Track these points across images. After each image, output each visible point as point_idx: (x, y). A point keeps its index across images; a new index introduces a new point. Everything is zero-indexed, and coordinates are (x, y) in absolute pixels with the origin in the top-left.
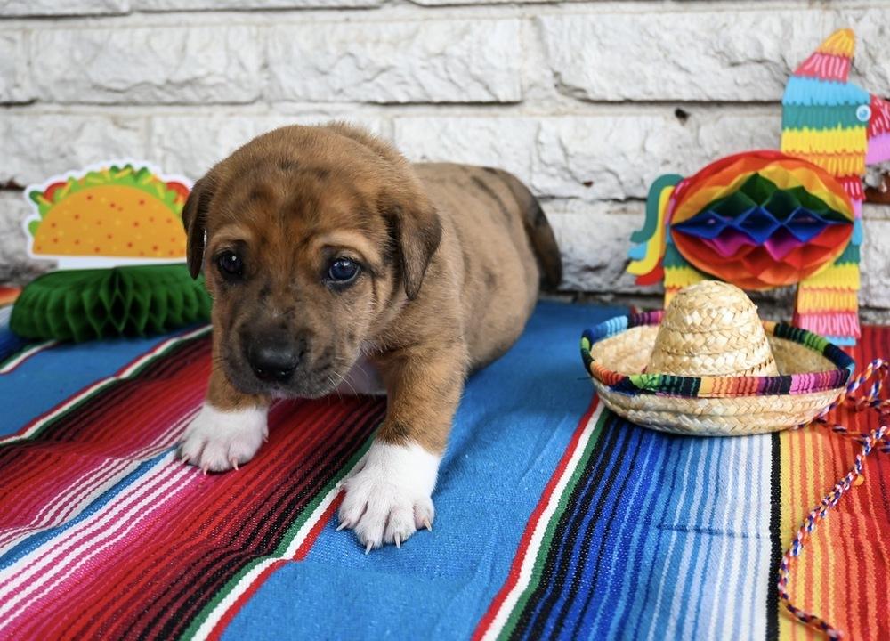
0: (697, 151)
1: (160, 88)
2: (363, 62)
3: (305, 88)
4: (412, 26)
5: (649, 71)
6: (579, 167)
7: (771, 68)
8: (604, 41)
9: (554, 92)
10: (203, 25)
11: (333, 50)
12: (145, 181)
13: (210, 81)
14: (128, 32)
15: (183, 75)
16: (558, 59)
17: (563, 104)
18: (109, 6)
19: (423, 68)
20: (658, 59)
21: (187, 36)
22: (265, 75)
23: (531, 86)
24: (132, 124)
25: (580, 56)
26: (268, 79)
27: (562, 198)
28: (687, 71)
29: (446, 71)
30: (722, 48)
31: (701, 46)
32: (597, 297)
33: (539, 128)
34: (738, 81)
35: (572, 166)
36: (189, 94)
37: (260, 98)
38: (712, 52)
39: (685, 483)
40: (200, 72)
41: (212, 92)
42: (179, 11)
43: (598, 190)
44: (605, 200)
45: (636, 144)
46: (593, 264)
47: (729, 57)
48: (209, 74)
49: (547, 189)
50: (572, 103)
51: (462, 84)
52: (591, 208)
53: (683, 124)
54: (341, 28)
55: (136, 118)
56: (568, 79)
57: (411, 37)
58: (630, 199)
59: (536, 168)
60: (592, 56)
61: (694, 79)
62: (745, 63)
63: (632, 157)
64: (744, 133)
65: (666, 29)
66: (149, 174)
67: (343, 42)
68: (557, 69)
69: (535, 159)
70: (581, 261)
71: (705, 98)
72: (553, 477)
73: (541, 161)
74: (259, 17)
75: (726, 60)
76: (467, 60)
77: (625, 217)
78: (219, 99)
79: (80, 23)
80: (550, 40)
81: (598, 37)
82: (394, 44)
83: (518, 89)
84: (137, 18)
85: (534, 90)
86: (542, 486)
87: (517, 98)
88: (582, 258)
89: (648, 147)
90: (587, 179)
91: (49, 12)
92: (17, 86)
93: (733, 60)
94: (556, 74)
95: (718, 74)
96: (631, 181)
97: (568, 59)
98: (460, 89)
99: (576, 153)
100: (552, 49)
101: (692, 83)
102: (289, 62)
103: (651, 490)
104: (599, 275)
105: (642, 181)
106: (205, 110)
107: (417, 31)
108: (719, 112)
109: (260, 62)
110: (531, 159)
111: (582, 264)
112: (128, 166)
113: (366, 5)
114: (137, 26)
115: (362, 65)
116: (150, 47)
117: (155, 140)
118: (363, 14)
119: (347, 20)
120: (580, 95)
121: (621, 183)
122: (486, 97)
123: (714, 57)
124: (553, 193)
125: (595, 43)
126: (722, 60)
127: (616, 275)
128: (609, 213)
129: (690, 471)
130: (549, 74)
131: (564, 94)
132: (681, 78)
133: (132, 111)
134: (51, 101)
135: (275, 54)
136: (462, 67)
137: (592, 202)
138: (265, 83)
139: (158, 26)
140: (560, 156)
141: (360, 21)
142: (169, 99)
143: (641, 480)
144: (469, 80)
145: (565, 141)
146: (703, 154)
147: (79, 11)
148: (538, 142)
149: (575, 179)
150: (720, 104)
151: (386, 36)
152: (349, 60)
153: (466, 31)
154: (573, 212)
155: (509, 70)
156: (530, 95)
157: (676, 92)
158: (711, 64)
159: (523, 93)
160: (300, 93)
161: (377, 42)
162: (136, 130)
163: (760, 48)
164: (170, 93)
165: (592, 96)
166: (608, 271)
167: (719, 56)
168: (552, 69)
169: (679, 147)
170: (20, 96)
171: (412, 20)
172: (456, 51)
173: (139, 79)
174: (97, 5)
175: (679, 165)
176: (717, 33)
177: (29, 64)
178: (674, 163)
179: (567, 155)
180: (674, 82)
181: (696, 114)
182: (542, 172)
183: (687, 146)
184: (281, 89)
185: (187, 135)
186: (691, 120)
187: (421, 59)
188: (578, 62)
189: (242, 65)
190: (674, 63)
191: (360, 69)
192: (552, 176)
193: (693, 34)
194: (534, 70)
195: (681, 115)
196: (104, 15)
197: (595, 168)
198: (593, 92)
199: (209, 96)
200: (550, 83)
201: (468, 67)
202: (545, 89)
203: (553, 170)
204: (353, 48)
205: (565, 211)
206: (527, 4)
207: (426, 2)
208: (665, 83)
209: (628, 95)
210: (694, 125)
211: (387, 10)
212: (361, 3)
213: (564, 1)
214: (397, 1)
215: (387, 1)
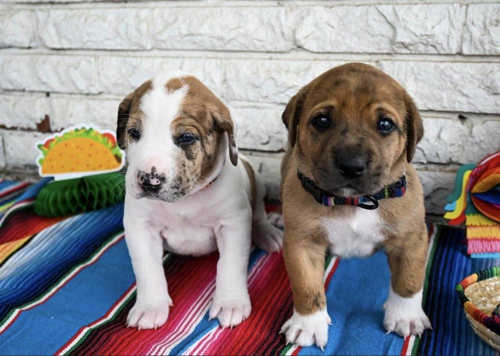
0: (470, 139)
2: (279, 83)
3: (246, 94)
4: (308, 63)
5: (444, 95)
8: (418, 77)
10: (191, 58)
11: (263, 75)
14: (151, 60)
18: (140, 46)
20: (450, 89)
21: (182, 64)
22: (225, 86)
26: (226, 88)
28: (467, 96)
30: (489, 85)
31: (476, 83)
34: (498, 103)
38: (483, 87)
42: (178, 50)
45: (436, 134)
47: (492, 90)
53: (463, 124)
54: (267, 63)
57: (307, 70)
58: (430, 163)
61: (471, 101)
63: (432, 142)
64: (499, 131)
65: (455, 72)
67: (268, 71)
71: (477, 112)
74: (221, 55)
75: (491, 91)
77: (426, 172)
79: (125, 54)
81: (415, 75)
82: (297, 73)
84: (156, 52)
89: (442, 136)
91: (108, 48)
92: (92, 85)
93: (495, 92)
95: (486, 99)
96: (431, 154)
101: (470, 103)
102: (238, 80)
105: (438, 154)
107: (310, 67)
108: (485, 118)
109: (222, 79)
113: (281, 51)
114: (155, 57)
115: (279, 85)
116: (162, 69)
118: (279, 56)
119: (271, 59)
121: (425, 155)
123: (484, 89)
125: (413, 77)
126: (488, 91)
128: (417, 169)
132: (463, 100)
134: (110, 93)
135: (231, 75)
138: (224, 90)
139: (167, 57)
141: (277, 59)
146: (474, 141)
147: (125, 48)
150: (486, 114)
151: (292, 69)
152: (272, 81)
157: (460, 107)
158: (482, 93)
160: (244, 97)
161: (287, 72)
167: (487, 89)
169: (460, 136)
170: (94, 90)
171: (307, 60)
174: (133, 45)
175: (460, 145)
176: (487, 76)
177: (98, 74)
178: (457, 145)
180: (459, 102)
181: (471, 119)
183: (465, 136)
184: (234, 94)
186: (468, 120)
189: (212, 80)
190: (460, 91)
191: (277, 86)
193: (472, 76)
195: (462, 118)
196: (137, 50)
204: (274, 75)
206: (374, 54)
207: (315, 50)
208: (454, 102)
209: (431, 108)
210: (469, 124)
211: (294, 54)
212: (278, 50)
213: (396, 53)
214: (299, 49)
215: (293, 49)
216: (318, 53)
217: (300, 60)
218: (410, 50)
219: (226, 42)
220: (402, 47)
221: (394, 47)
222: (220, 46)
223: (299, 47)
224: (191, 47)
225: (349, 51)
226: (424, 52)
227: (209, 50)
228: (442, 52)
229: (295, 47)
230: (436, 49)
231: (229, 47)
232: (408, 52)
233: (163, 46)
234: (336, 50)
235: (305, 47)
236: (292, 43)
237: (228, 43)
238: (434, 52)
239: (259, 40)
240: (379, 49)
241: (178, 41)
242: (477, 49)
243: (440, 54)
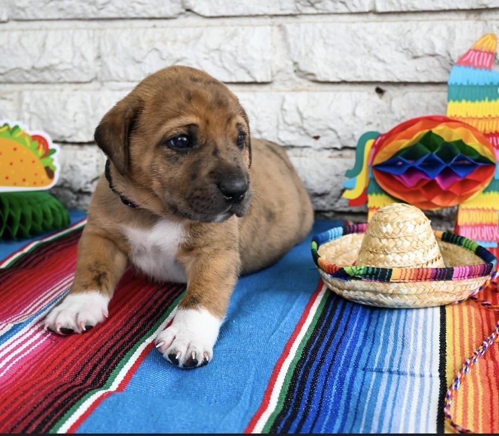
0: (390, 116)
1: (28, 72)
2: (165, 56)
3: (125, 72)
4: (198, 30)
5: (358, 61)
6: (310, 126)
7: (441, 60)
8: (327, 41)
9: (294, 76)
10: (57, 29)
11: (145, 46)
12: (17, 135)
13: (61, 67)
14: (6, 34)
15: (43, 63)
16: (297, 53)
17: (300, 84)
19: (206, 59)
20: (364, 54)
21: (46, 37)
22: (99, 63)
23: (278, 72)
24: (9, 96)
25: (312, 51)
26: (100, 66)
27: (299, 147)
28: (384, 62)
29: (221, 61)
30: (407, 46)
31: (393, 45)
32: (322, 214)
33: (284, 100)
34: (419, 68)
35: (306, 126)
36: (47, 76)
37: (96, 78)
38: (400, 49)
39: (382, 340)
40: (55, 61)
41: (63, 75)
42: (41, 20)
43: (323, 142)
44: (328, 149)
45: (350, 110)
46: (319, 191)
47: (412, 52)
48: (61, 63)
49: (288, 141)
50: (306, 83)
51: (232, 70)
52: (318, 154)
53: (380, 98)
54: (150, 31)
55: (11, 93)
56: (302, 67)
57: (198, 38)
58: (345, 148)
59: (281, 127)
60: (319, 51)
61: (389, 67)
62: (423, 56)
63: (346, 120)
64: (422, 104)
65: (369, 33)
66: (20, 130)
67: (151, 41)
68: (296, 60)
69: (281, 121)
70: (312, 190)
71: (395, 80)
72: (292, 335)
73: (285, 122)
74: (95, 24)
75: (410, 54)
76: (235, 54)
77: (341, 160)
78: (67, 79)
80: (291, 40)
81: (324, 39)
82: (186, 42)
83: (269, 73)
84: (13, 24)
85: (280, 74)
86: (285, 342)
87: (269, 80)
88: (313, 188)
89: (357, 113)
90: (316, 135)
93: (415, 54)
94: (295, 64)
95: (405, 64)
96: (345, 136)
97: (303, 53)
98: (230, 73)
99: (309, 117)
100: (292, 46)
101: (387, 70)
102: (115, 55)
103: (359, 344)
104: (323, 199)
105: (353, 136)
106: (58, 87)
107: (201, 34)
108: (405, 89)
109: (96, 55)
110: (278, 121)
111: (312, 192)
112: (6, 125)
113: (167, 16)
114: (12, 30)
116: (21, 44)
117: (24, 107)
118: (165, 22)
119: (154, 26)
120: (311, 77)
121: (339, 137)
122: (248, 79)
123: (402, 52)
124: (293, 144)
125: (321, 42)
126: (407, 55)
127: (335, 199)
128: (330, 157)
129: (385, 332)
130: (291, 63)
131: (301, 77)
132: (380, 66)
133: (9, 87)
135: (106, 49)
136: (232, 58)
137: (319, 150)
138: (98, 69)
139: (27, 30)
140: (297, 119)
141: (163, 27)
142: (34, 79)
143: (351, 338)
144: (237, 68)
145: (301, 109)
146: (394, 118)
148: (283, 109)
149: (308, 134)
150: (406, 84)
151: (180, 37)
152: (155, 53)
153: (234, 35)
154: (306, 157)
155: (263, 60)
156: (277, 78)
157: (376, 76)
158: (401, 57)
159: (273, 76)
160: (122, 76)
161: (175, 41)
162: (11, 100)
163: (433, 46)
164: (35, 76)
165: (319, 78)
166: (329, 197)
167: (405, 51)
168: (292, 60)
169: (378, 113)
171: (198, 27)
172: (227, 47)
173: (14, 66)
175: (378, 125)
176: (404, 36)
178: (375, 124)
179: (302, 118)
180: (375, 69)
181: (390, 91)
182: (285, 130)
183: (383, 112)
184: (110, 73)
185: (46, 104)
186: (386, 94)
187: (205, 53)
188: (310, 55)
189: (83, 56)
190: (375, 56)
191: (163, 59)
192: (292, 132)
193: (388, 36)
194: (280, 60)
195: (380, 91)
197: (321, 127)
198: (320, 75)
199: (61, 78)
200: (291, 69)
201: (235, 58)
202: (288, 74)
203: (293, 128)
204: (158, 45)
205: (301, 156)
206: (276, 16)
207: (208, 14)
208: (369, 69)
209: (344, 78)
210: (388, 98)
211: (182, 19)
212: (163, 15)
213: (301, 14)
214: (188, 13)
215: (181, 14)
216: (211, 17)
217: (189, 27)
218: (317, 9)
219: (100, 7)
220: (308, 6)
221: (298, 5)
222: (93, 12)
223: (188, 10)
224: (56, 16)
225: (246, 13)
226: (333, 11)
227: (80, 19)
228: (354, 10)
229: (183, 10)
230: (347, 6)
231: (104, 14)
232: (315, 11)
233: (22, 15)
234: (231, 13)
235: (195, 10)
236: (180, 6)
237: (102, 9)
238: (344, 10)
239: (139, 3)
240: (282, 10)
241: (41, 9)
242: (392, 4)
243: (351, 13)
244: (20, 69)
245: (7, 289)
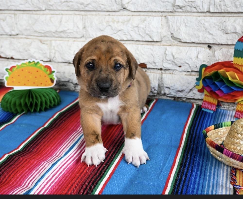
0: (214, 58)
1: (54, 33)
5: (200, 34)
6: (177, 61)
7: (239, 35)
8: (187, 25)
9: (171, 39)
10: (66, 15)
11: (105, 24)
13: (69, 31)
14: (45, 16)
15: (61, 29)
16: (172, 29)
17: (174, 42)
18: (39, 8)
19: (132, 30)
20: (204, 31)
21: (62, 18)
22: (85, 30)
23: (164, 37)
24: (46, 43)
25: (179, 29)
27: (172, 70)
28: (212, 35)
29: (139, 31)
30: (223, 28)
31: (217, 27)
32: (181, 99)
33: (166, 50)
34: (228, 38)
35: (175, 61)
36: (62, 34)
37: (83, 36)
38: (220, 29)
40: (66, 29)
41: (69, 34)
42: (60, 10)
43: (183, 68)
44: (185, 71)
45: (196, 55)
46: (180, 90)
47: (225, 31)
48: (68, 29)
49: (167, 67)
50: (176, 42)
51: (143, 36)
52: (180, 73)
53: (210, 50)
54: (107, 17)
55: (47, 41)
56: (175, 35)
57: (128, 21)
58: (192, 71)
59: (164, 61)
60: (183, 28)
61: (214, 37)
62: (230, 33)
63: (194, 60)
64: (229, 54)
65: (206, 22)
67: (108, 22)
68: (172, 32)
69: (164, 58)
70: (177, 89)
71: (217, 43)
72: (169, 175)
73: (166, 59)
74: (83, 13)
75: (225, 32)
76: (145, 29)
77: (191, 76)
78: (71, 36)
79: (31, 12)
80: (170, 23)
81: (185, 23)
82: (123, 23)
83: (160, 38)
84: (47, 12)
85: (165, 38)
86: (166, 179)
87: (160, 40)
89: (199, 57)
90: (180, 65)
91: (22, 9)
92: (13, 30)
93: (227, 32)
94: (172, 34)
95: (222, 36)
96: (193, 66)
97: (176, 29)
98: (143, 37)
99: (177, 58)
100: (171, 26)
101: (213, 38)
102: (92, 27)
104: (182, 93)
105: (197, 66)
106: (67, 39)
107: (130, 20)
108: (221, 47)
109: (83, 26)
110: (163, 58)
111: (177, 90)
113: (115, 11)
114: (47, 14)
115: (113, 29)
116: (51, 21)
117: (52, 47)
118: (114, 13)
119: (109, 15)
120: (179, 40)
121: (190, 67)
122: (150, 40)
123: (221, 31)
124: (169, 68)
125: (184, 25)
126: (223, 32)
127: (187, 93)
128: (186, 75)
130: (170, 33)
131: (174, 39)
132: (210, 37)
133: (46, 39)
134: (22, 35)
135: (88, 24)
136: (143, 31)
137: (181, 72)
138: (84, 32)
139: (54, 14)
140: (172, 58)
141: (113, 15)
142: (57, 36)
144: (145, 35)
145: (174, 54)
146: (216, 59)
147: (30, 9)
148: (165, 53)
149: (176, 65)
150: (222, 45)
151: (121, 20)
152: (109, 27)
153: (145, 20)
154: (175, 74)
155: (157, 32)
156: (163, 39)
157: (208, 41)
158: (220, 33)
159: (161, 39)
160: (95, 36)
161: (118, 22)
162: (47, 44)
163: (235, 29)
164: (57, 34)
165: (182, 41)
166: (185, 92)
167: (222, 30)
168: (171, 32)
169: (208, 57)
170: (14, 33)
171: (128, 16)
172: (142, 26)
173: (48, 30)
174: (36, 8)
176: (222, 24)
177: (16, 24)
178: (207, 61)
179: (174, 58)
180: (208, 38)
181: (214, 47)
182: (166, 62)
183: (211, 56)
184: (89, 35)
185: (62, 47)
186: (212, 48)
187: (131, 28)
188: (179, 30)
189: (78, 27)
190: (208, 32)
192: (169, 64)
193: (215, 23)
194: (165, 32)
195: (209, 47)
196: (37, 11)
197: (182, 62)
198: (183, 40)
199: (68, 36)
200: (170, 36)
201: (145, 31)
202: (168, 38)
203: (170, 62)
204: (111, 24)
205: (173, 74)
206: (164, 12)
207: (133, 10)
208: (205, 38)
209: (193, 41)
210: (213, 50)
211: (121, 12)
212: (113, 10)
213: (175, 12)
214: (124, 9)
215: (121, 10)
216: (134, 12)
217: (125, 15)
218: (183, 10)
219: (85, 6)
220: (179, 8)
221: (174, 8)
222: (82, 8)
223: (124, 8)
224: (66, 9)
225: (151, 10)
226: (190, 11)
227: (76, 11)
228: (199, 11)
229: (122, 8)
230: (196, 9)
231: (87, 9)
232: (182, 11)
233: (52, 8)
234: (144, 10)
235: (128, 8)
236: (121, 6)
237: (86, 6)
238: (195, 11)
239: (103, 5)
240: (166, 9)
241: (60, 6)
242: (218, 9)
243: (198, 12)
244: (50, 31)
245: (48, 140)
